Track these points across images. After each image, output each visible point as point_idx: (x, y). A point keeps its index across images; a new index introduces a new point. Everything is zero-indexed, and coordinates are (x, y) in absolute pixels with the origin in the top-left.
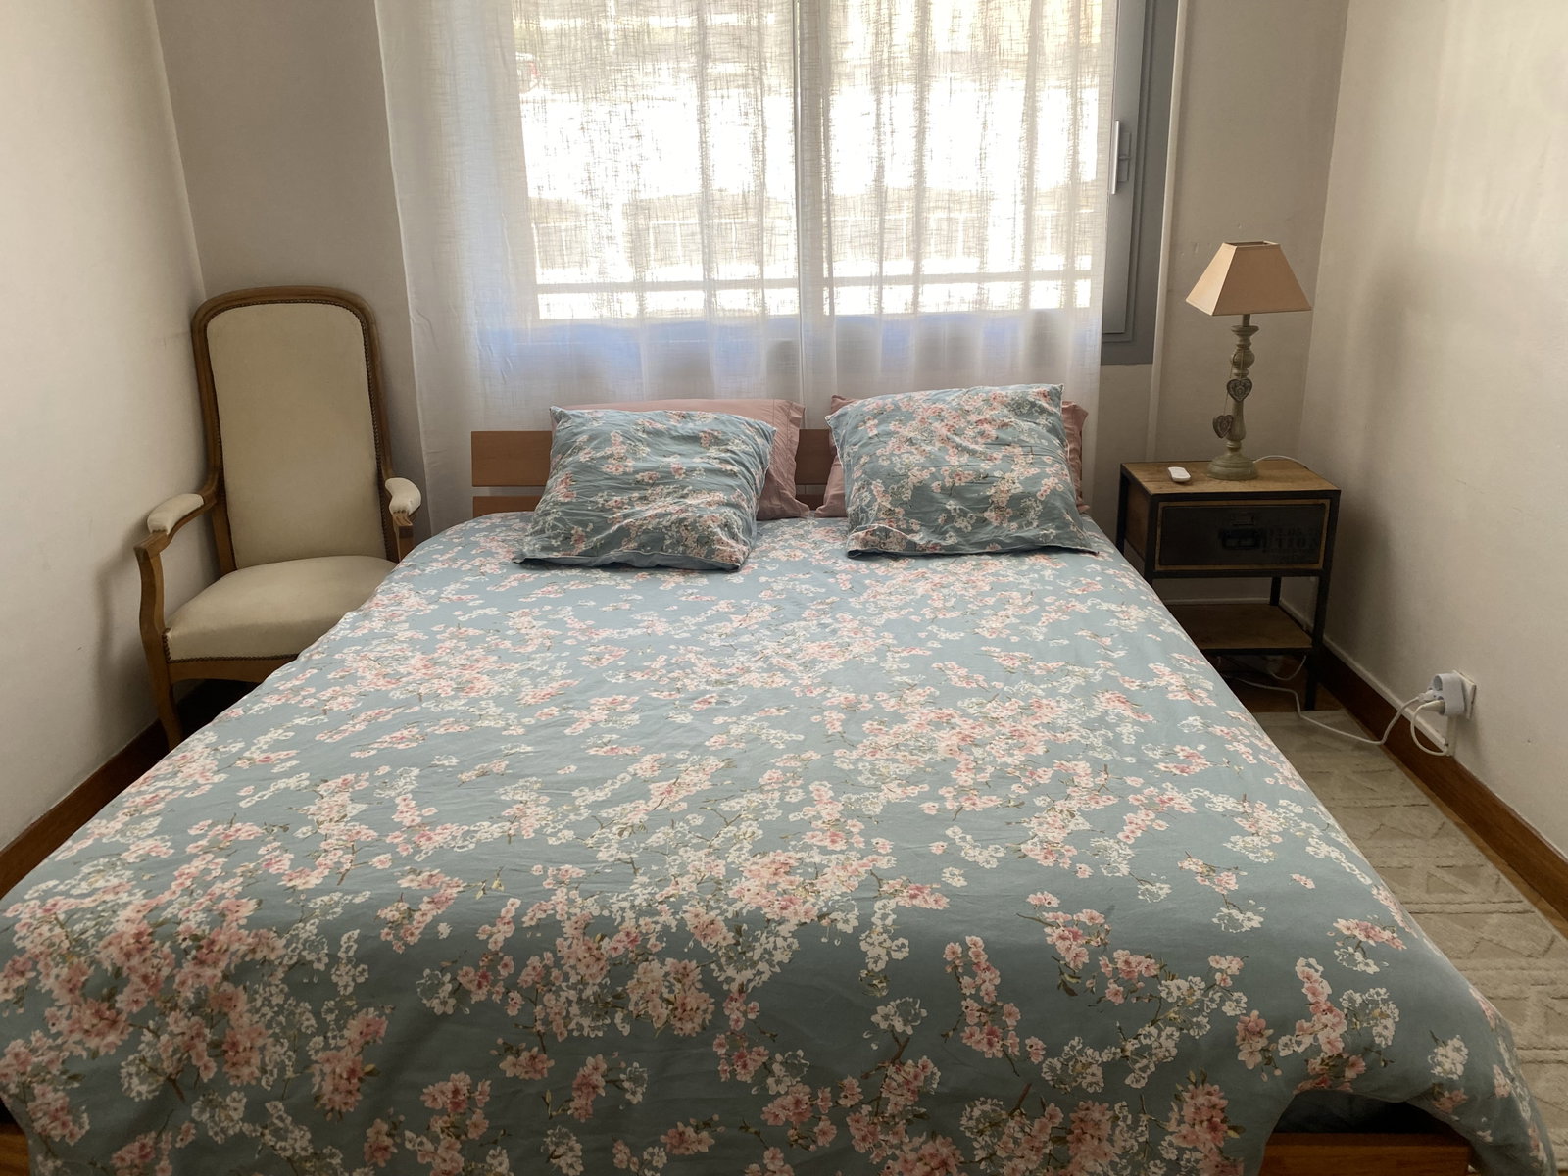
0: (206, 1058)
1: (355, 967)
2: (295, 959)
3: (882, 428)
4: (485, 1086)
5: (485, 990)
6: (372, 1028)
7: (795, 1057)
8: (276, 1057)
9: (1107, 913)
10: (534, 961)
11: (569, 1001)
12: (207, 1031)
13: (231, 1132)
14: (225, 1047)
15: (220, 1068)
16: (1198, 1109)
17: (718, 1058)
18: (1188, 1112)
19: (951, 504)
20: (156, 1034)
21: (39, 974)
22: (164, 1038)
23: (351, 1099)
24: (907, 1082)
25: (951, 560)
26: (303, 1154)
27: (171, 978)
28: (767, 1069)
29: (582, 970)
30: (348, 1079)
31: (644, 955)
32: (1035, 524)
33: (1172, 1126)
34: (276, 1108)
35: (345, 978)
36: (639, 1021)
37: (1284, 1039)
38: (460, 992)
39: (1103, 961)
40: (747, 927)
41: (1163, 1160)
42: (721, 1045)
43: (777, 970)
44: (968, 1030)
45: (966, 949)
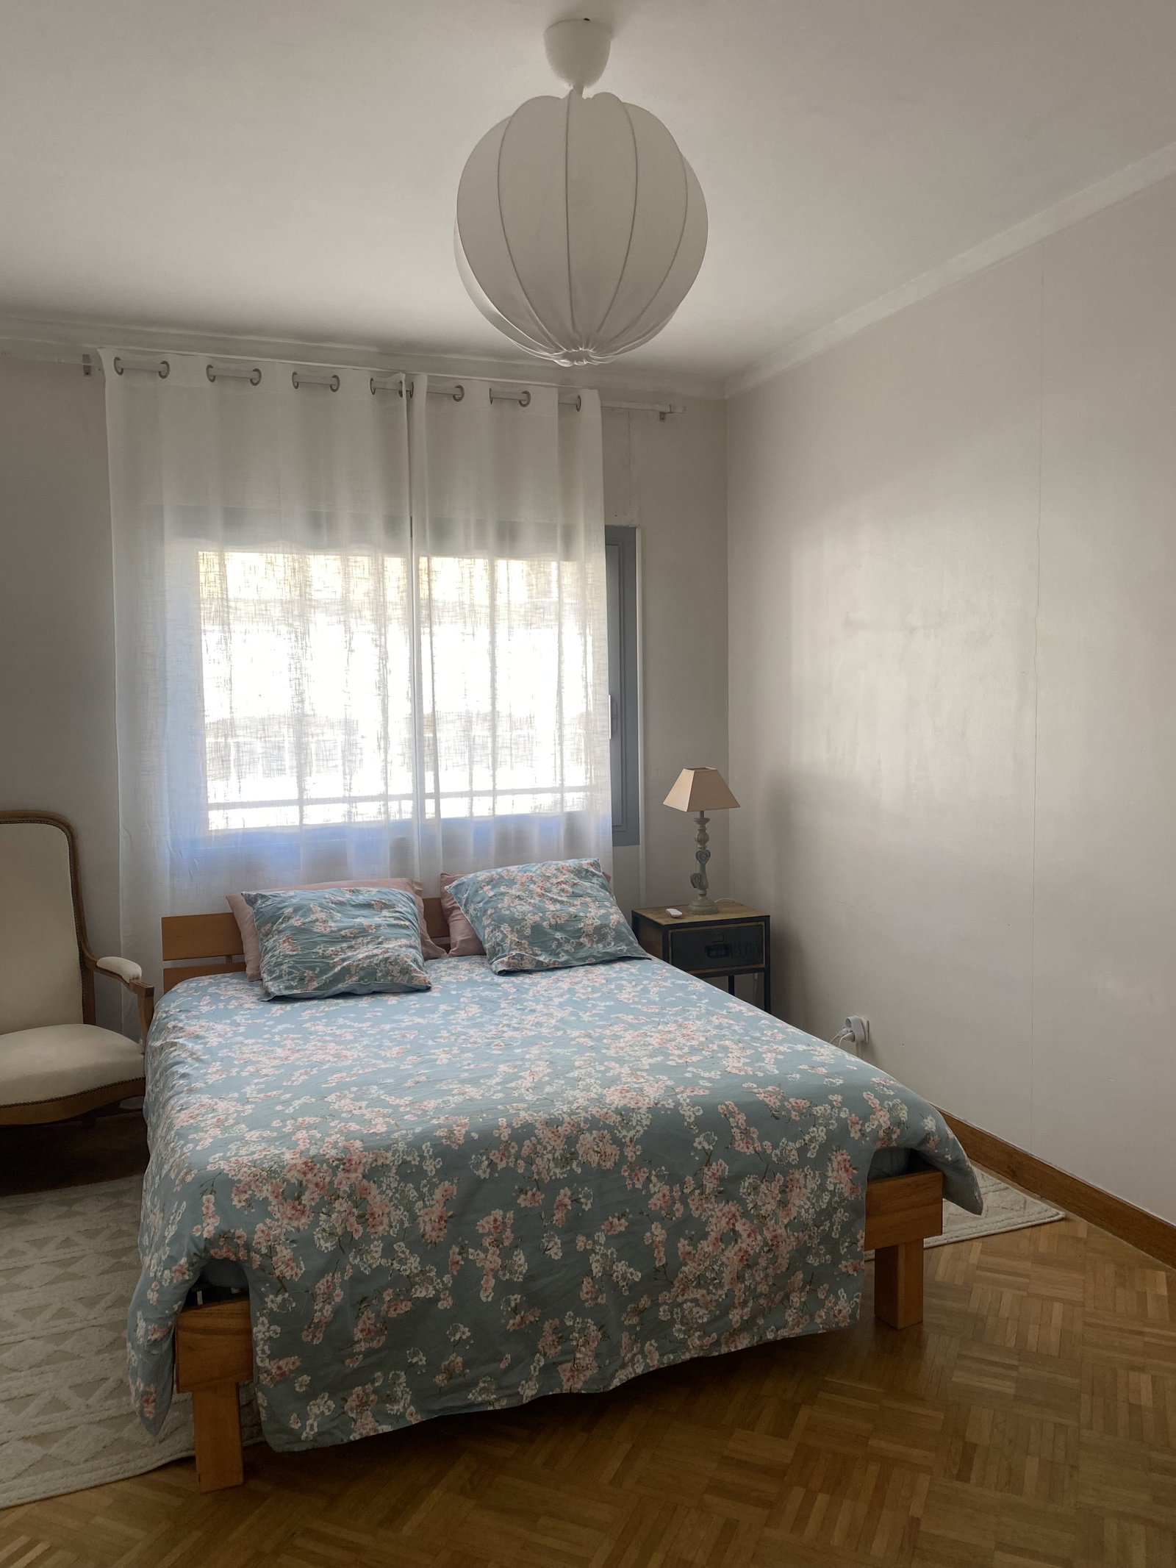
0: (356, 1225)
1: (435, 1160)
2: (400, 1162)
3: (496, 890)
4: (510, 1214)
5: (504, 1162)
6: (448, 1193)
7: (661, 1171)
8: (397, 1217)
9: (779, 1086)
10: (527, 1143)
11: (549, 1160)
12: (354, 1210)
13: (374, 1266)
14: (367, 1217)
15: (364, 1229)
16: (839, 1163)
17: (625, 1179)
18: (835, 1165)
19: (558, 935)
20: (329, 1215)
21: (254, 1192)
22: (334, 1216)
23: (441, 1234)
24: (714, 1174)
25: (568, 970)
26: (415, 1271)
27: (331, 1182)
28: (648, 1180)
29: (553, 1143)
30: (439, 1222)
31: (581, 1131)
32: (613, 944)
33: (830, 1174)
34: (400, 1246)
35: (430, 1167)
36: (584, 1165)
37: (867, 1125)
38: (492, 1165)
39: (786, 1103)
40: (625, 1114)
41: (828, 1191)
42: (625, 1171)
43: (646, 1128)
44: (737, 1143)
45: (727, 1106)
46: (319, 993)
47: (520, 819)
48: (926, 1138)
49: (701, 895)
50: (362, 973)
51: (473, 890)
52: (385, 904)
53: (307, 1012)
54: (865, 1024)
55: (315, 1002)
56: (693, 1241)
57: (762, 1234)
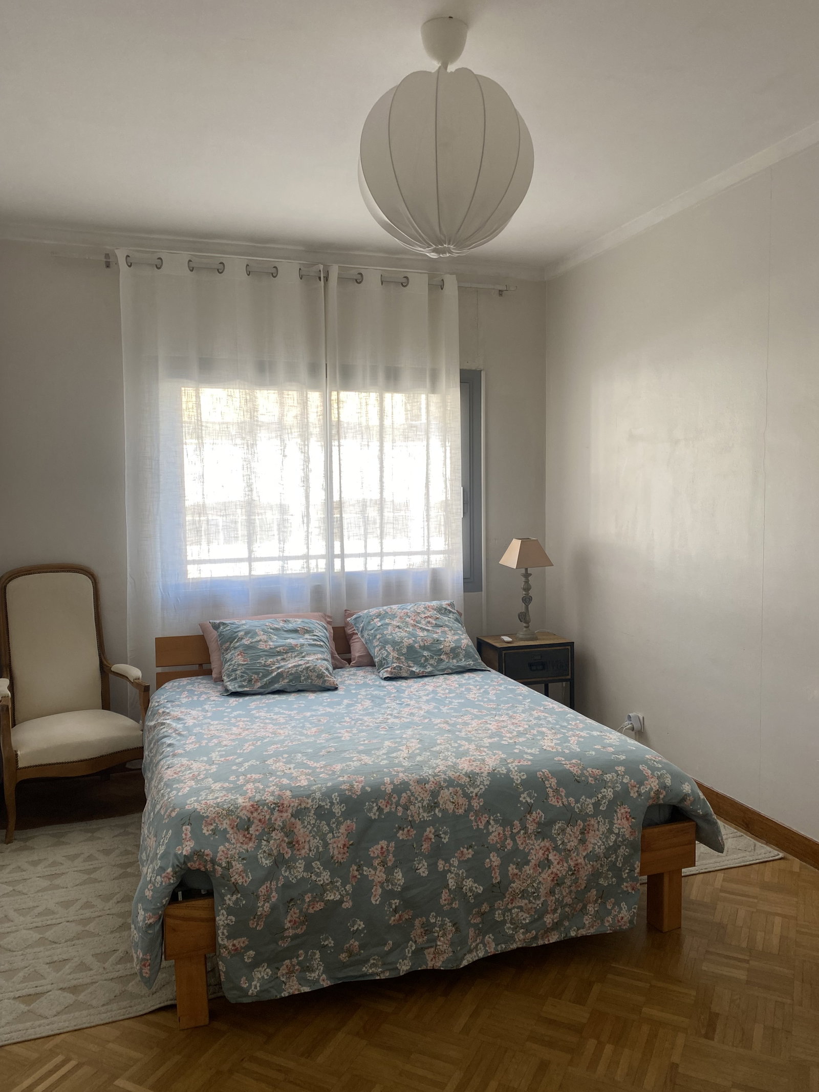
0: (286, 849)
1: (340, 805)
2: (317, 806)
4: (393, 844)
5: (388, 807)
6: (350, 828)
7: (497, 817)
8: (314, 844)
9: (580, 760)
10: (404, 795)
11: (419, 807)
12: (285, 839)
13: (299, 877)
14: (294, 843)
15: (292, 852)
16: (622, 814)
17: (472, 821)
18: (619, 815)
19: (425, 653)
20: (268, 841)
21: (217, 824)
22: (272, 842)
23: (345, 856)
24: (534, 820)
25: (432, 678)
26: (327, 882)
27: (270, 819)
28: (488, 822)
29: (422, 796)
30: (343, 848)
31: (441, 788)
32: (463, 660)
33: (615, 821)
34: (316, 864)
36: (444, 811)
37: (642, 788)
38: (380, 809)
39: (585, 772)
40: (472, 777)
41: (614, 833)
42: (472, 816)
43: (487, 787)
44: (550, 798)
45: (544, 773)
46: (262, 690)
47: (399, 572)
48: (684, 798)
49: (525, 627)
50: (291, 677)
51: (367, 621)
52: (307, 630)
53: (254, 703)
54: (641, 718)
55: (259, 697)
56: (519, 866)
57: (567, 862)
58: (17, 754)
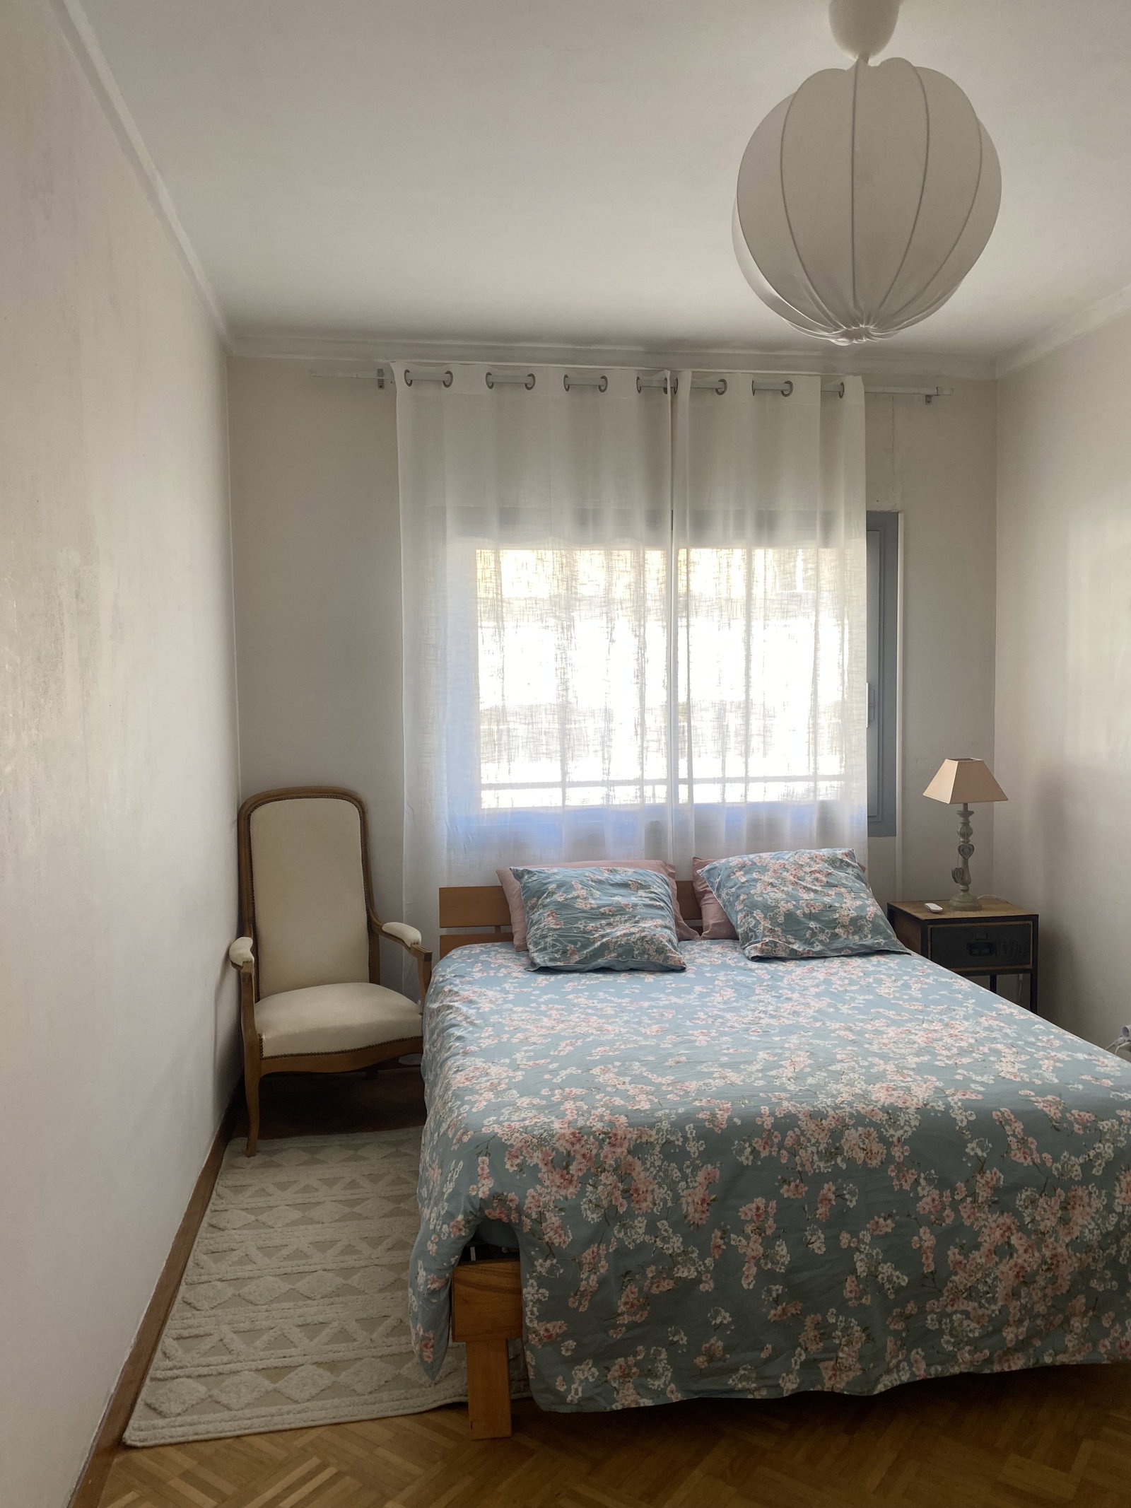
0: (621, 1200)
1: (698, 1142)
2: (664, 1141)
3: (748, 877)
4: (773, 1204)
5: (767, 1150)
6: (711, 1175)
7: (931, 1174)
8: (660, 1195)
9: (1060, 1096)
10: (790, 1133)
11: (813, 1153)
12: (620, 1184)
13: (638, 1241)
14: (631, 1192)
15: (629, 1205)
17: (892, 1179)
18: (1124, 1186)
19: (812, 924)
20: (595, 1186)
21: (525, 1157)
22: (600, 1188)
23: (704, 1216)
24: (987, 1183)
25: (823, 960)
26: (678, 1251)
27: (598, 1155)
28: (917, 1182)
29: (817, 1136)
30: (702, 1204)
31: (846, 1126)
32: (870, 936)
33: (1117, 1194)
34: (663, 1225)
35: (693, 1148)
36: (850, 1161)
38: (754, 1151)
39: (1068, 1115)
40: (892, 1113)
41: (1116, 1212)
42: (893, 1171)
43: (914, 1129)
44: (1013, 1152)
45: (1003, 1113)
46: (580, 966)
47: (771, 805)
49: (963, 890)
50: (620, 950)
51: (726, 874)
52: (641, 884)
53: (570, 984)
55: (576, 975)
56: (965, 1250)
57: (1040, 1250)
58: (261, 1040)
